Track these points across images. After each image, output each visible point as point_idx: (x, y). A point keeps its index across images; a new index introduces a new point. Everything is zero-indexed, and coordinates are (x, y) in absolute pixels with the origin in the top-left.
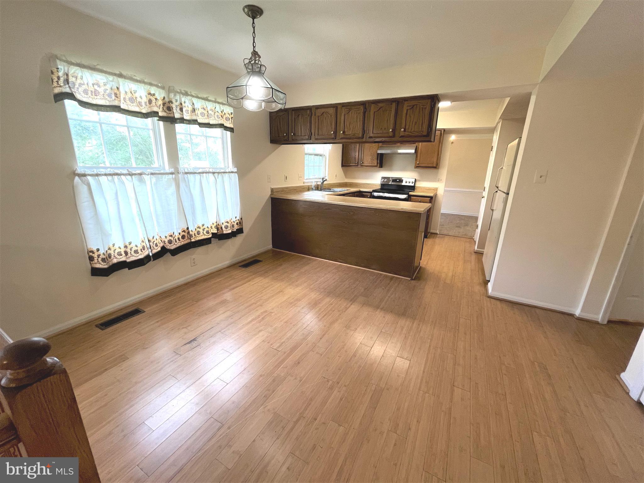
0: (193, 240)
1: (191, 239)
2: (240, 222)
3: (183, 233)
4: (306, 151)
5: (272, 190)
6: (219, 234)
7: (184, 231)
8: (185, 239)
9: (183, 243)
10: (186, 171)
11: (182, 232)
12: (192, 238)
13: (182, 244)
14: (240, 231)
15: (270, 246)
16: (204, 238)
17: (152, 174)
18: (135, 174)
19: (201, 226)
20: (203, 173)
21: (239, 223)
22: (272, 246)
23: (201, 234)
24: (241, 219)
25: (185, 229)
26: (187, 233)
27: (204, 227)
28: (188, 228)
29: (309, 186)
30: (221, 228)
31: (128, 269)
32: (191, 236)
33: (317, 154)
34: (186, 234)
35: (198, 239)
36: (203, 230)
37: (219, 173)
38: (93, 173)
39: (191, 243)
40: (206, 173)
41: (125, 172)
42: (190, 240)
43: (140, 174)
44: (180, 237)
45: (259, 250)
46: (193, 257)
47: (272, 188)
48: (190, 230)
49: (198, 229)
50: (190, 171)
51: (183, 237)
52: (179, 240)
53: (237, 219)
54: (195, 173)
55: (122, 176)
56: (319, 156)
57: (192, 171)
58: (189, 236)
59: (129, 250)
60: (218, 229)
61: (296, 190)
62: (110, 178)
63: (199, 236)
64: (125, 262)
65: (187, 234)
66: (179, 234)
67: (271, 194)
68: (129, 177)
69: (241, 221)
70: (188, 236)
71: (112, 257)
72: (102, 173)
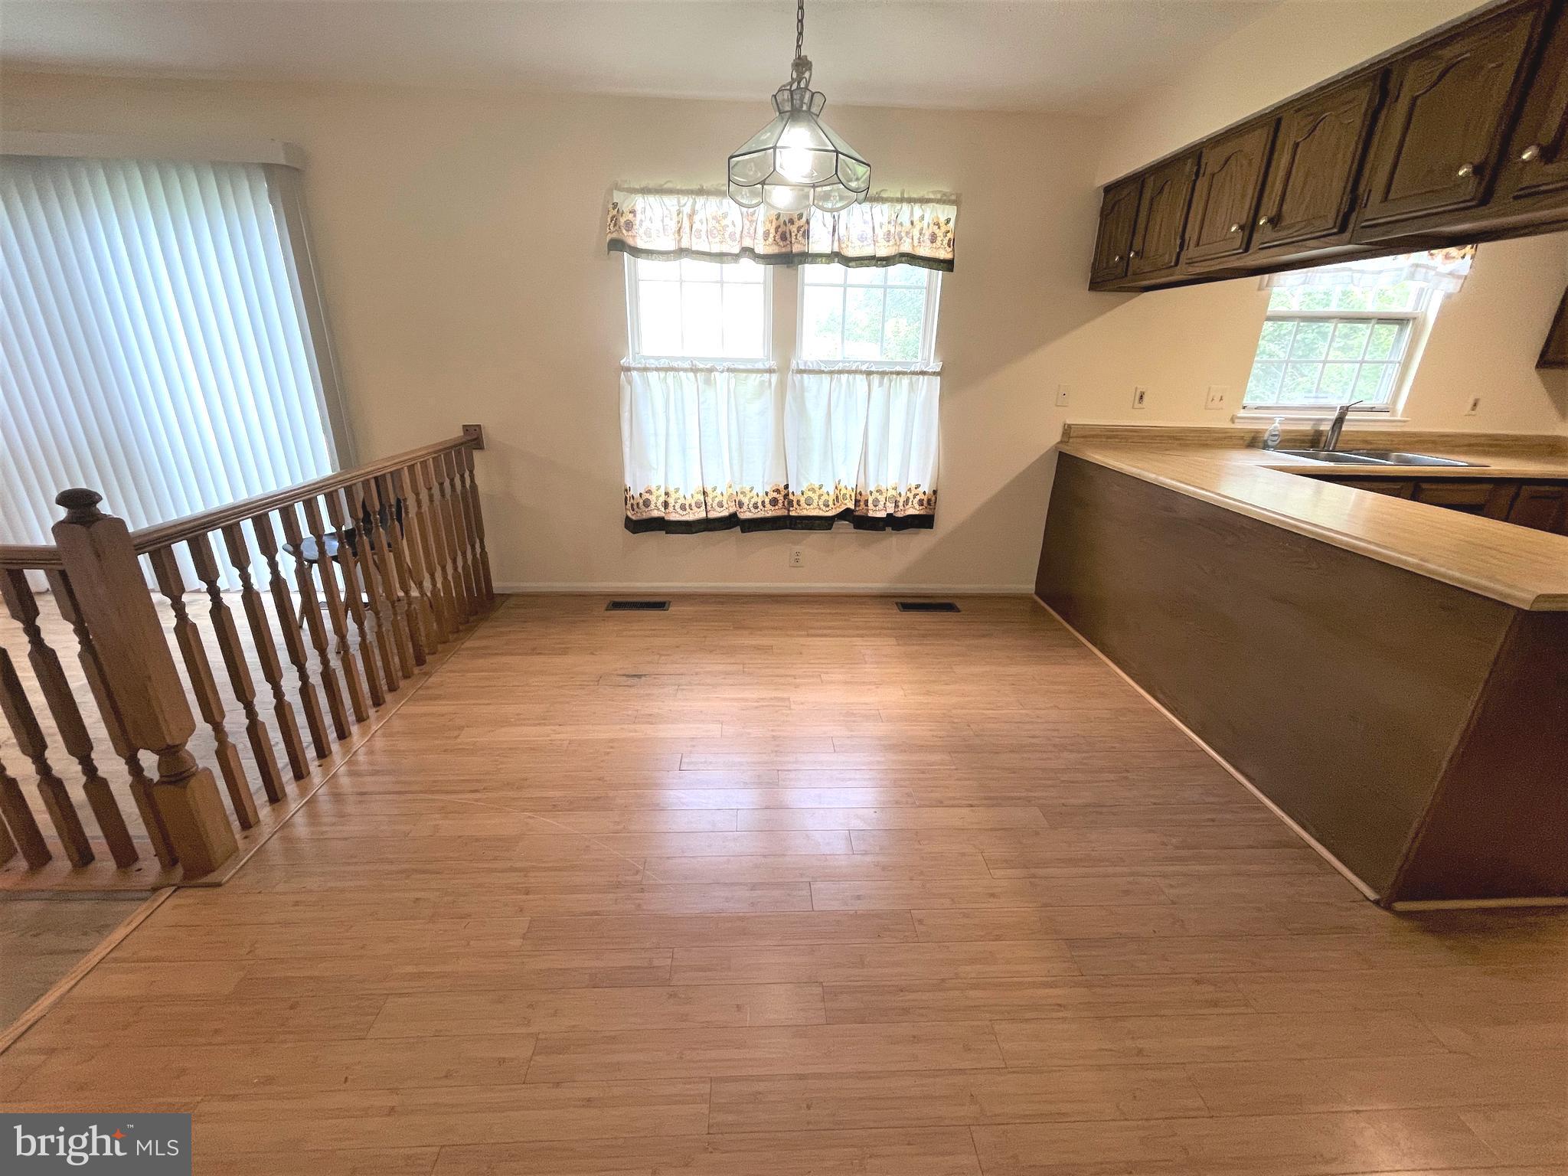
0: (792, 514)
1: (789, 511)
2: (929, 501)
3: (775, 495)
4: (1275, 306)
5: (1068, 431)
6: (857, 514)
7: (778, 491)
8: (777, 507)
9: (770, 514)
10: (802, 367)
11: (773, 491)
12: (791, 509)
13: (768, 515)
14: (924, 521)
15: (1029, 587)
16: (818, 514)
17: (729, 370)
18: (702, 370)
19: (817, 486)
20: (840, 372)
21: (925, 502)
22: (1033, 586)
23: (815, 504)
24: (935, 492)
25: (781, 487)
26: (783, 495)
27: (821, 492)
28: (786, 487)
29: (1257, 432)
30: (866, 501)
31: (664, 532)
32: (791, 503)
33: (1365, 316)
34: (780, 498)
35: (805, 513)
36: (820, 496)
37: (883, 373)
38: (640, 366)
39: (789, 517)
40: (849, 372)
41: (687, 365)
42: (787, 512)
43: (711, 370)
44: (767, 501)
45: (981, 586)
46: (797, 548)
47: (1069, 425)
48: (791, 490)
49: (810, 494)
50: (811, 366)
51: (774, 502)
52: (764, 507)
53: (921, 490)
54: (822, 372)
55: (681, 373)
56: (1373, 321)
57: (816, 368)
58: (786, 503)
59: (671, 501)
60: (857, 502)
61: (1179, 439)
62: (662, 374)
63: (808, 507)
64: (662, 519)
65: (782, 498)
66: (767, 494)
67: (1061, 442)
68: (691, 375)
69: (933, 498)
70: (783, 502)
71: (652, 506)
72: (653, 366)
